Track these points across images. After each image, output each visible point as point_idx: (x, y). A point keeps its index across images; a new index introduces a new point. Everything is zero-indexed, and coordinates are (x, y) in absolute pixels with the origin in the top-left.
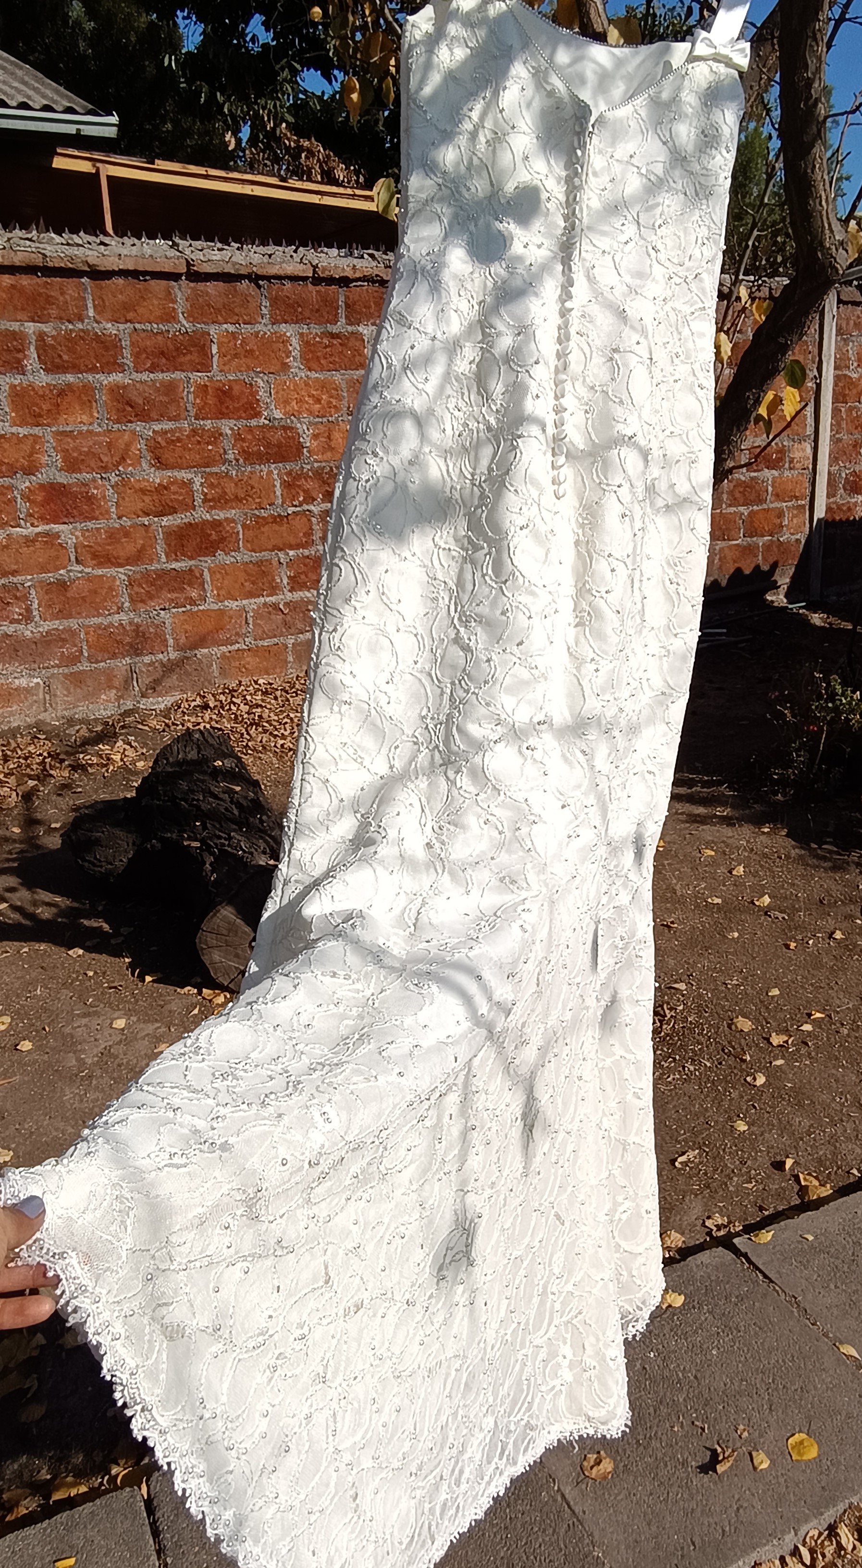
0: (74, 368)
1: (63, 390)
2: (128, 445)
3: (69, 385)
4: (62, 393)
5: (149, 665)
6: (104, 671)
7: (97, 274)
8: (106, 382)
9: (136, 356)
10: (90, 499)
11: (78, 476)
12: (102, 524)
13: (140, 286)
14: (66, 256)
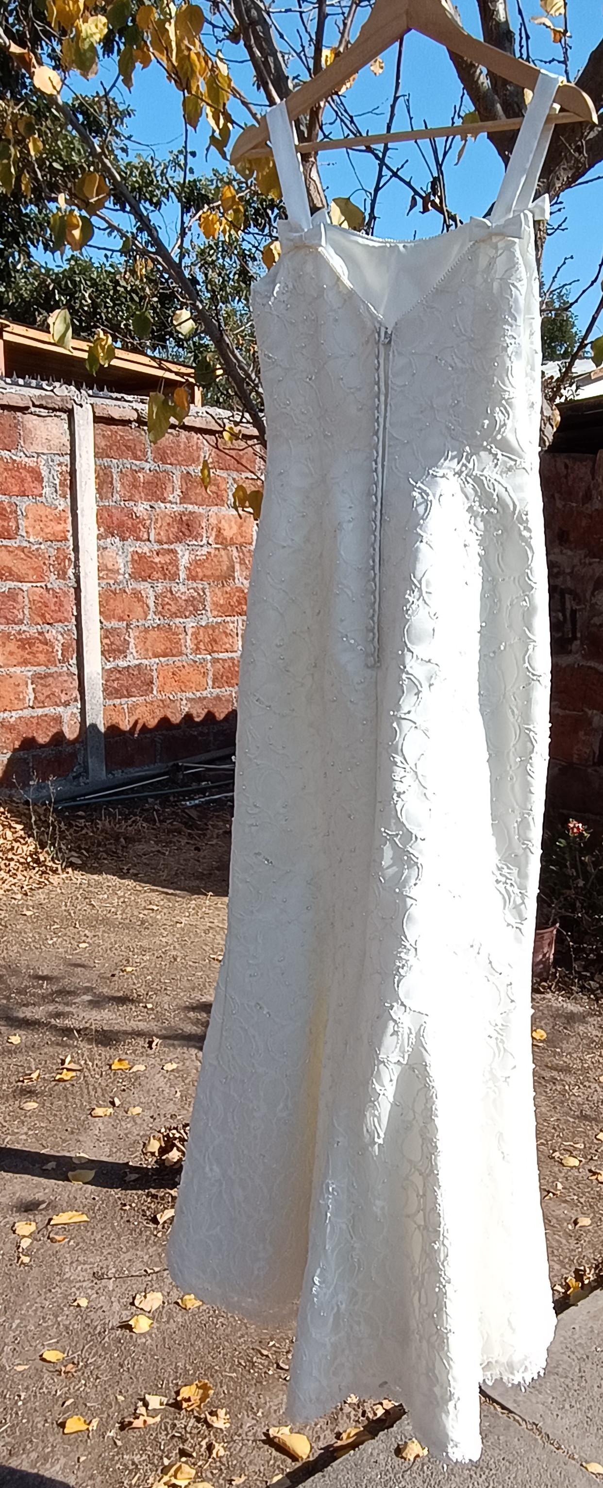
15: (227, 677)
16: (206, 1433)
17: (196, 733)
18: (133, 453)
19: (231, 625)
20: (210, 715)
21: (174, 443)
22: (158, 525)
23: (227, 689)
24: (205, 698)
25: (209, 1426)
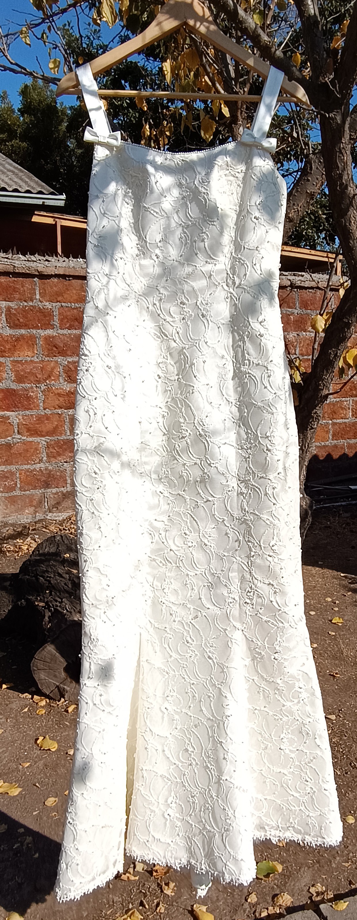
0: (26, 326)
1: (19, 338)
2: (53, 369)
3: (22, 335)
4: (18, 340)
5: (55, 494)
6: (28, 496)
7: (42, 276)
8: (43, 334)
9: (61, 320)
10: (28, 398)
11: (23, 385)
12: (34, 412)
13: (67, 283)
14: (26, 267)
15: (342, 434)
16: (159, 895)
17: (320, 467)
18: (287, 305)
19: (345, 403)
20: (329, 456)
21: (312, 297)
22: (301, 345)
23: (342, 441)
24: (327, 446)
25: (162, 891)
